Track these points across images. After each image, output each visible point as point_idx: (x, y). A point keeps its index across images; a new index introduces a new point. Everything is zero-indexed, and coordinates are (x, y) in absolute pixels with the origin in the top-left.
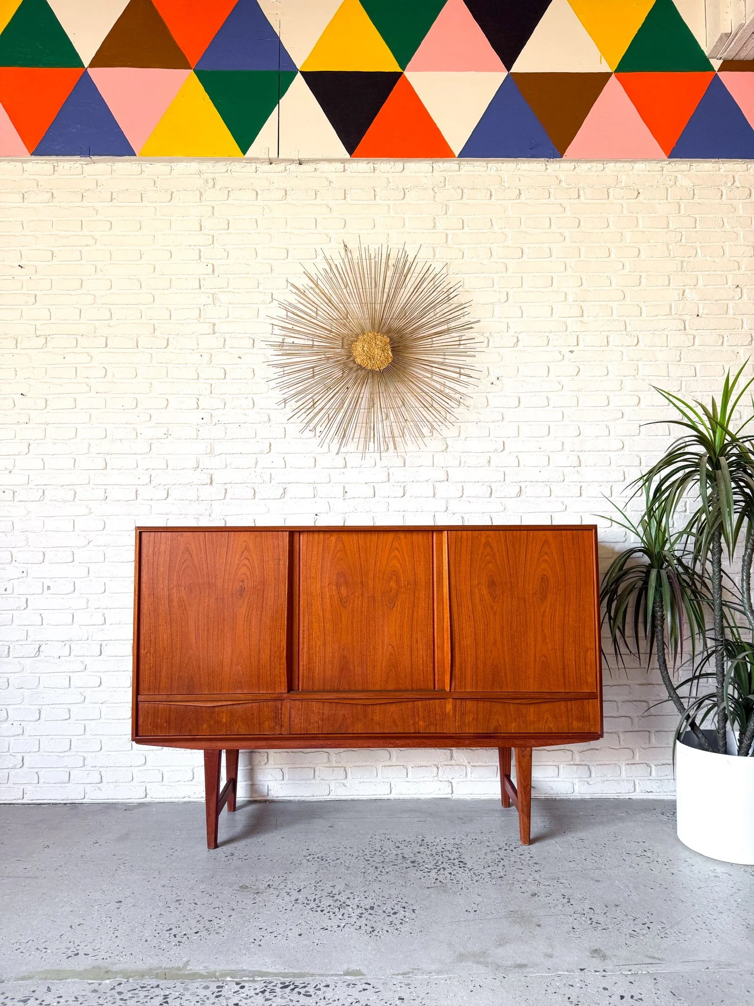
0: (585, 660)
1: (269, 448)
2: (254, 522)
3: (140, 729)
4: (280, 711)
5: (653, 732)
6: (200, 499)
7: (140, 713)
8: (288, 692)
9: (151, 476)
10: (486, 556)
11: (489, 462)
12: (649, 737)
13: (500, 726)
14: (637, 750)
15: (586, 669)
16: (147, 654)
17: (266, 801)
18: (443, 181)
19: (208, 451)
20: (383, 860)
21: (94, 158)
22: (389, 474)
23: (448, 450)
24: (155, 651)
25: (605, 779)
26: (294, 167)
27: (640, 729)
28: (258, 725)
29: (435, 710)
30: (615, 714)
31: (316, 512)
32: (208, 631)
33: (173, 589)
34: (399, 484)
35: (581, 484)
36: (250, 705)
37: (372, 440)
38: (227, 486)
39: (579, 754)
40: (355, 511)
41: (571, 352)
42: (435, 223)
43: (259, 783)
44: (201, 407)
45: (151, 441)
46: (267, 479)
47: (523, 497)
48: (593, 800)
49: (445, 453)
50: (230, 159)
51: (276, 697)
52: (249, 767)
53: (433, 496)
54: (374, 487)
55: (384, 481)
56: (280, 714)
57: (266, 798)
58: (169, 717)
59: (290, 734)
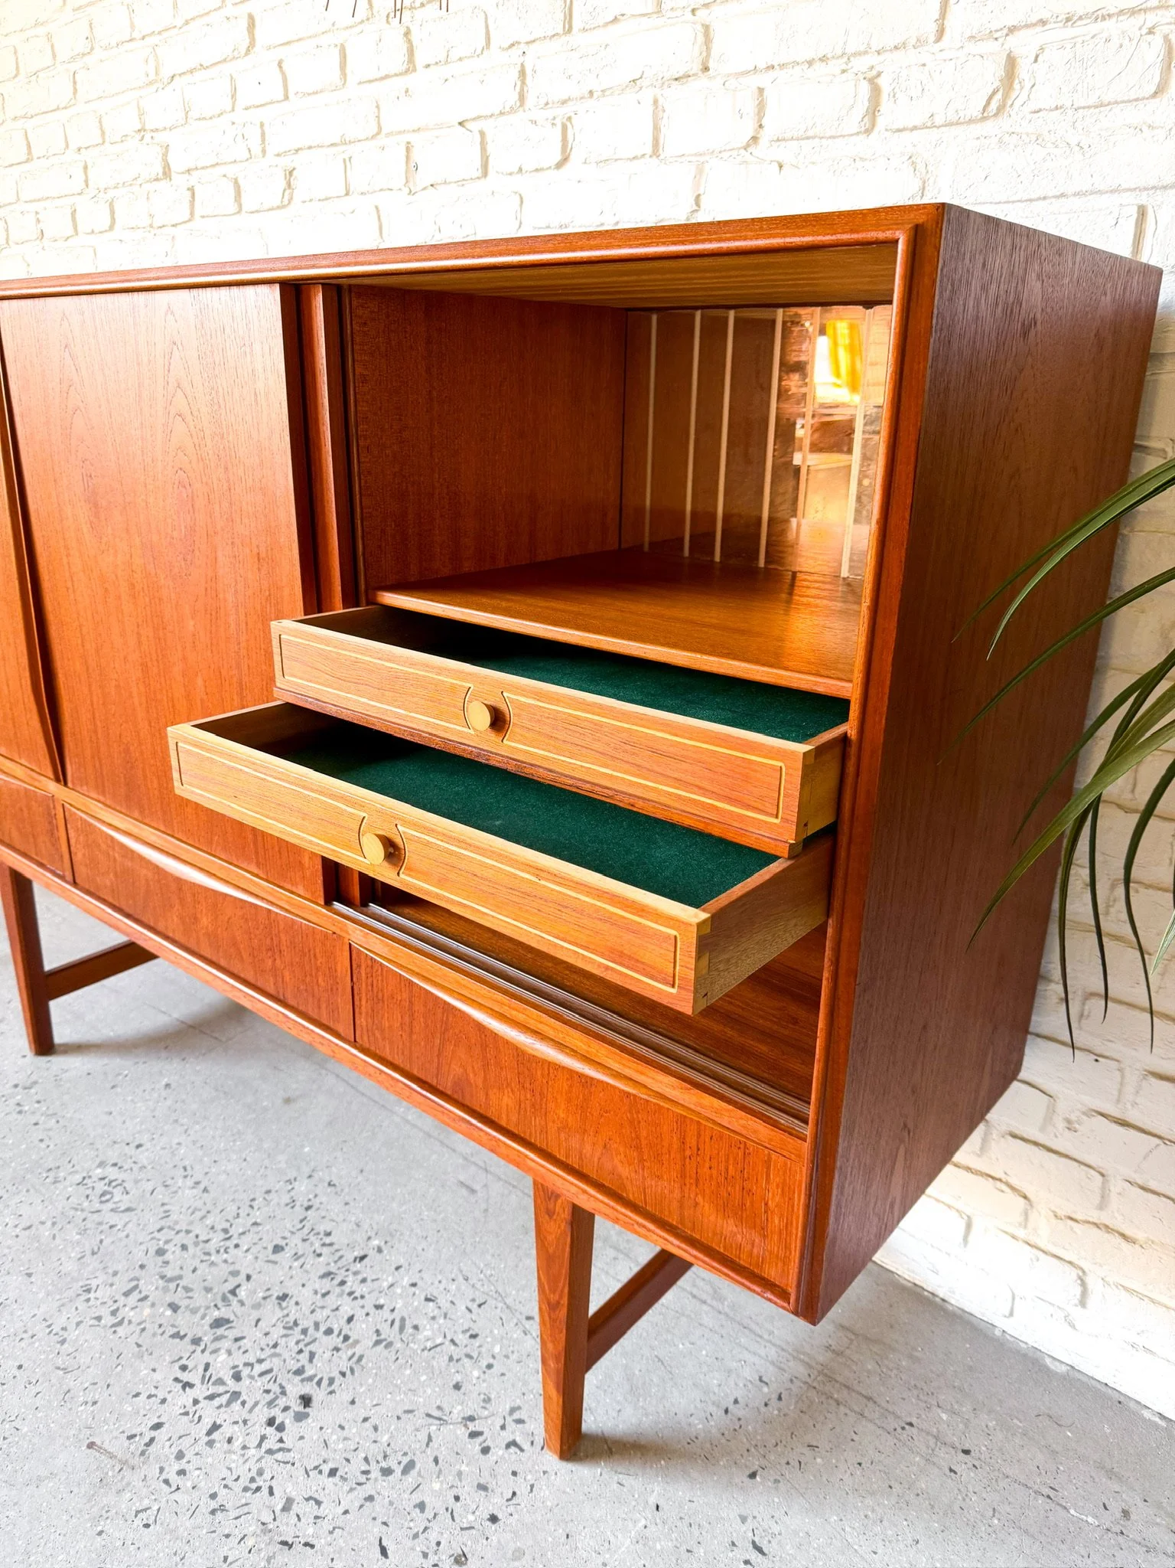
4: (54, 820)
8: (56, 780)
22: (522, 73)
34: (549, 113)
39: (1054, 1220)
46: (257, 142)
53: (649, 150)
54: (482, 134)
55: (507, 109)
56: (56, 829)
59: (76, 885)
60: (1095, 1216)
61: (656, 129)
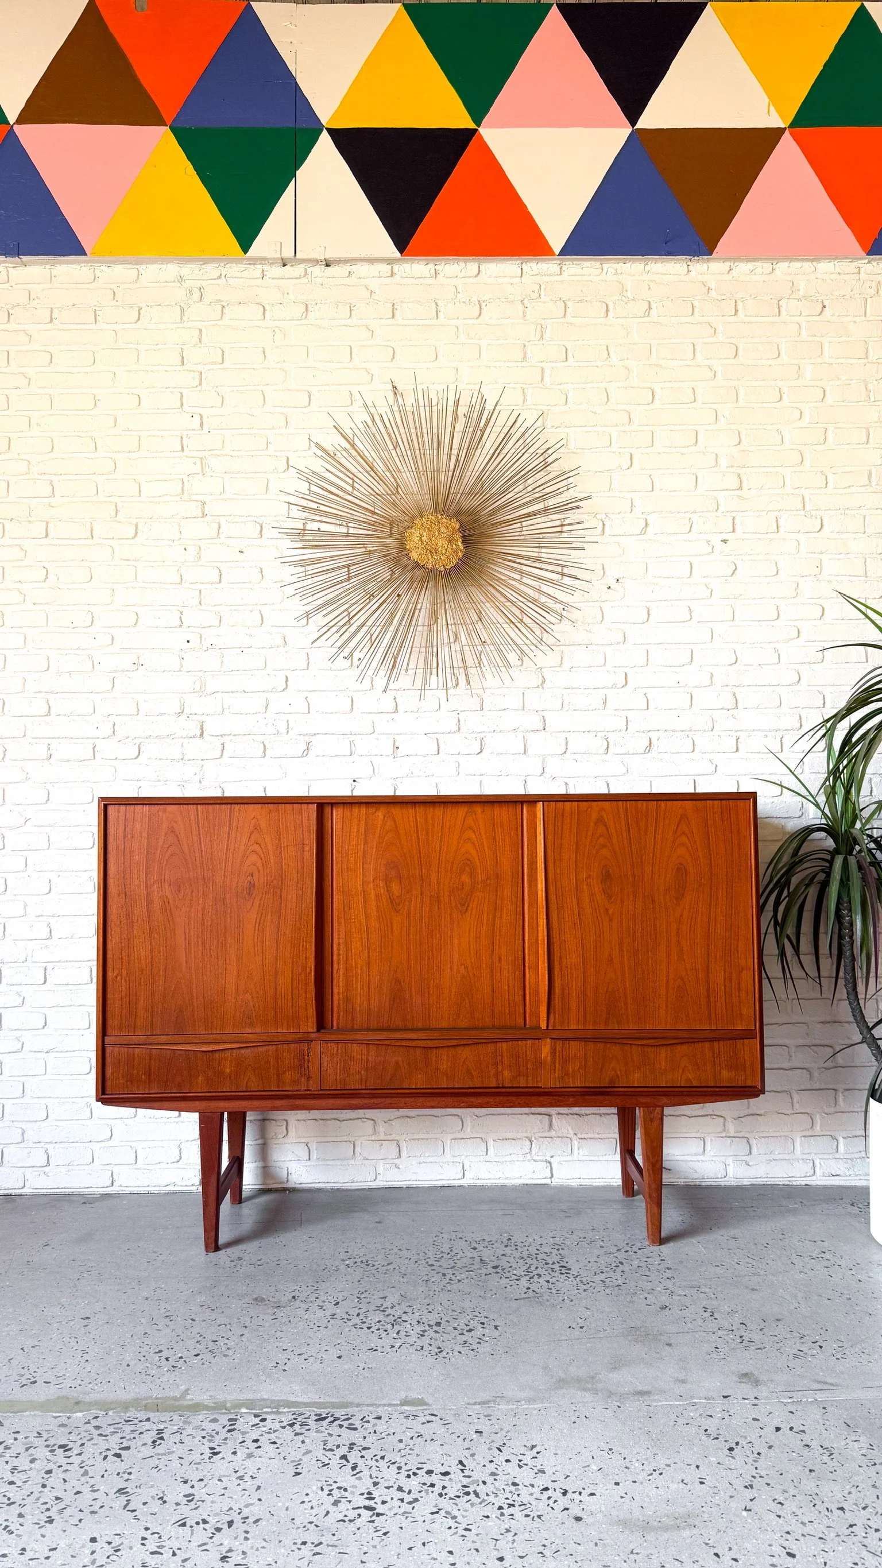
0: (739, 984)
1: (285, 684)
2: (265, 791)
3: (108, 1083)
4: (306, 1057)
5: (841, 1090)
6: (186, 758)
7: (108, 1060)
8: (318, 1031)
9: (114, 725)
10: (598, 838)
11: (605, 703)
12: (835, 1098)
13: (617, 1076)
14: (818, 1115)
15: (739, 996)
16: (116, 977)
17: (285, 1190)
18: (536, 291)
19: (197, 688)
20: (454, 1264)
21: (25, 258)
22: (459, 721)
23: (545, 686)
24: (129, 974)
25: (772, 1157)
26: (318, 270)
27: (823, 1086)
28: (275, 1078)
29: (526, 1055)
30: (786, 1065)
31: (354, 777)
32: (203, 943)
33: (152, 885)
34: (474, 735)
35: (738, 734)
36: (264, 1048)
37: (434, 671)
38: (226, 739)
39: (734, 1121)
40: (410, 775)
41: (725, 541)
42: (525, 353)
43: (275, 1164)
44: (186, 623)
45: (113, 675)
46: (282, 728)
47: (653, 753)
48: (753, 1187)
49: (540, 689)
50: (225, 259)
51: (300, 1038)
52: (260, 1142)
53: (523, 752)
54: (437, 739)
55: (453, 731)
56: (306, 1062)
57: (285, 1186)
58: (149, 1066)
59: (321, 1090)
60: (746, 1112)
61: (525, 746)
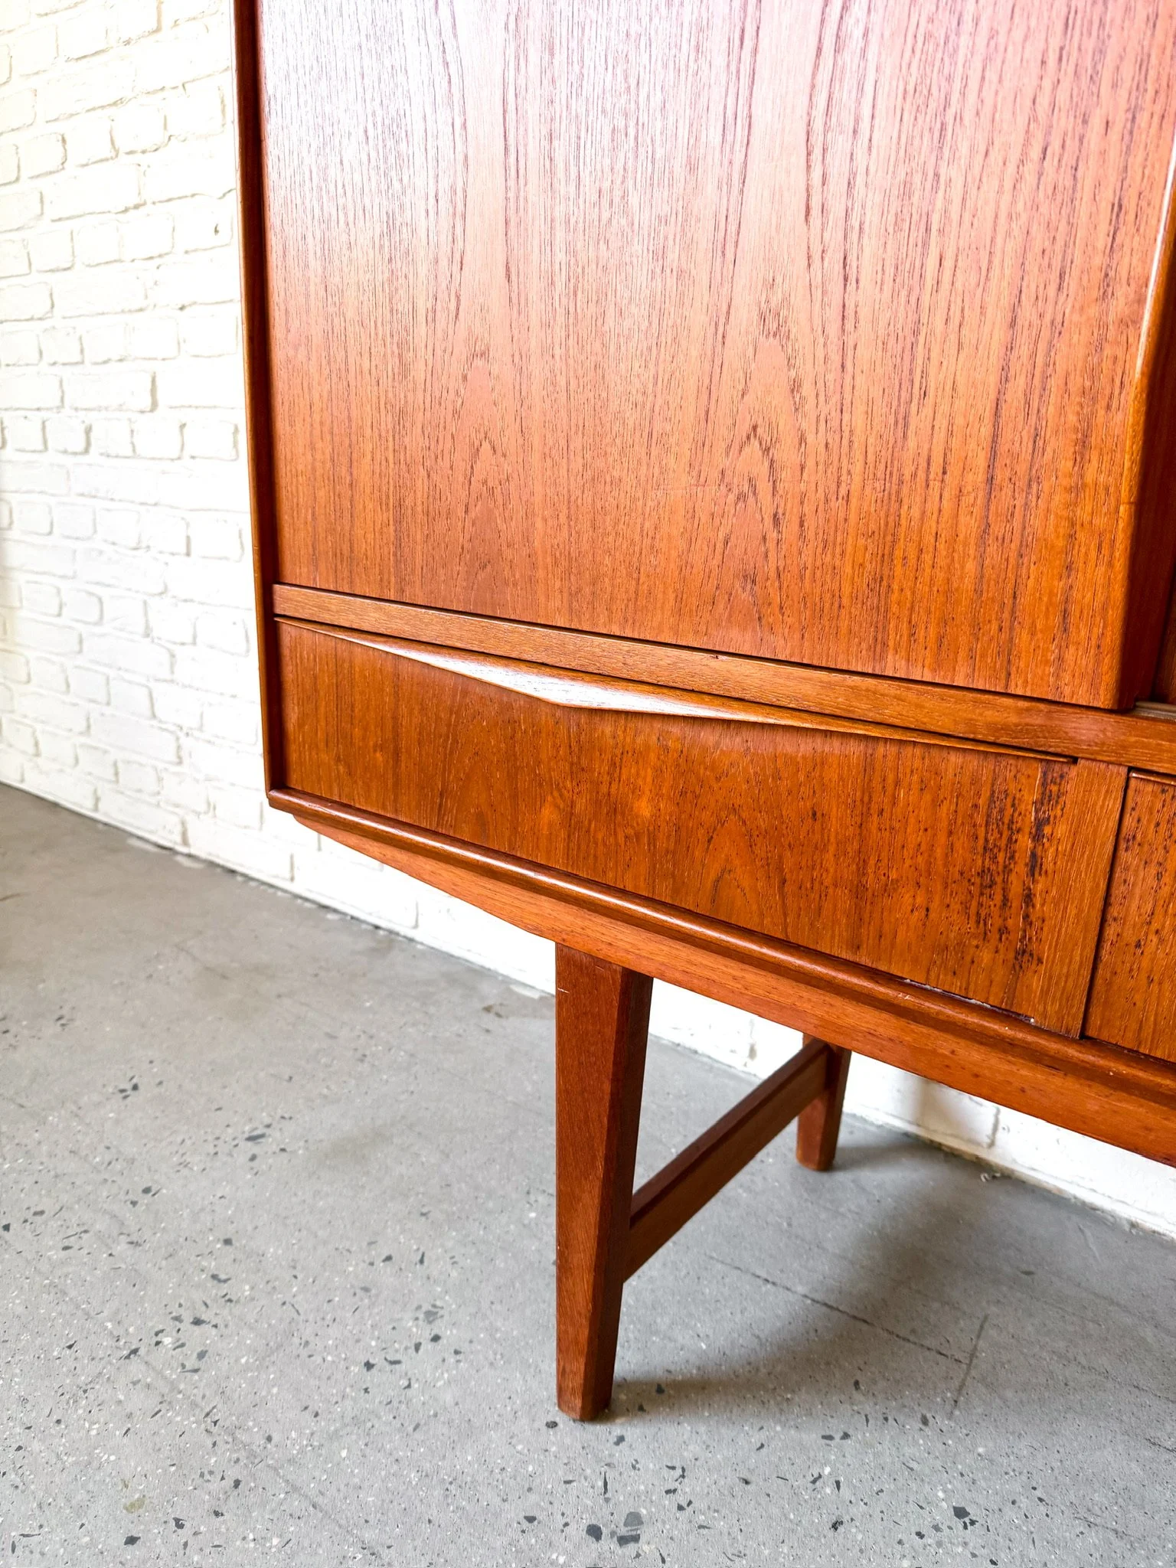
3: (294, 754)
4: (1025, 842)
8: (1125, 704)
17: (978, 1165)
28: (843, 899)
51: (1005, 728)
56: (1021, 868)
57: (984, 1154)
58: (395, 718)
59: (1085, 1038)
